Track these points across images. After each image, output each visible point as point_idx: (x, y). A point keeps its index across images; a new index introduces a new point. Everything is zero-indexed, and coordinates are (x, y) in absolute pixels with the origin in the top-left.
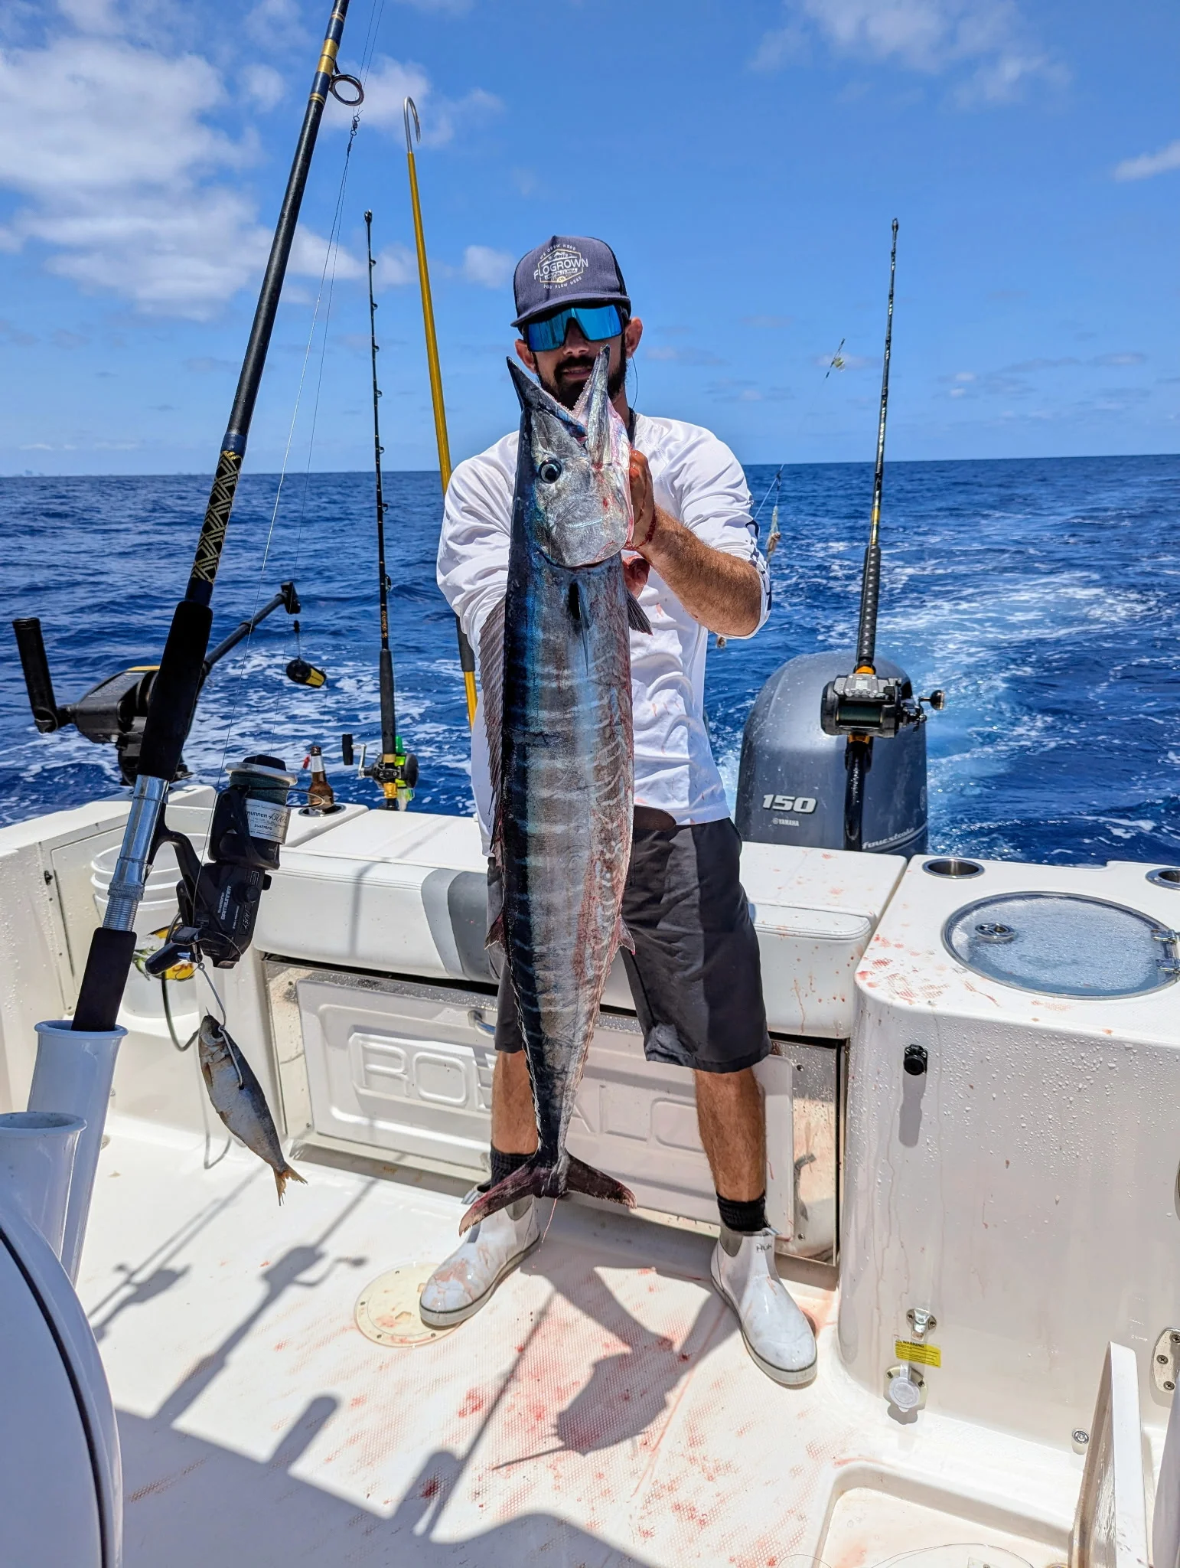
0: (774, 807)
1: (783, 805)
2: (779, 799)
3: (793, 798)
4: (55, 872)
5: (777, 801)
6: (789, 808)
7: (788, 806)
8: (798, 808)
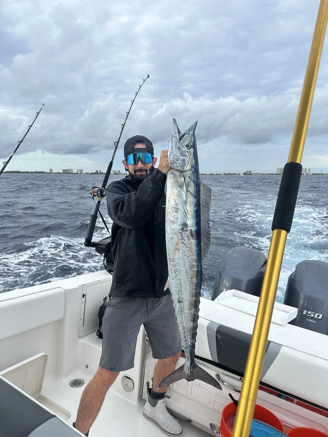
0: (307, 315)
1: (311, 315)
2: (309, 312)
3: (315, 313)
4: (86, 294)
5: (308, 313)
6: (313, 316)
7: (312, 315)
8: (316, 316)
